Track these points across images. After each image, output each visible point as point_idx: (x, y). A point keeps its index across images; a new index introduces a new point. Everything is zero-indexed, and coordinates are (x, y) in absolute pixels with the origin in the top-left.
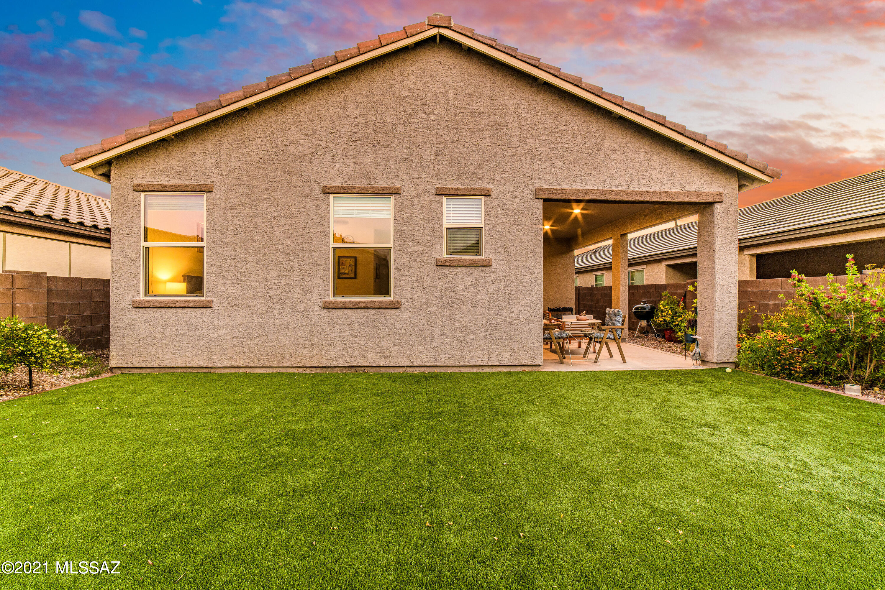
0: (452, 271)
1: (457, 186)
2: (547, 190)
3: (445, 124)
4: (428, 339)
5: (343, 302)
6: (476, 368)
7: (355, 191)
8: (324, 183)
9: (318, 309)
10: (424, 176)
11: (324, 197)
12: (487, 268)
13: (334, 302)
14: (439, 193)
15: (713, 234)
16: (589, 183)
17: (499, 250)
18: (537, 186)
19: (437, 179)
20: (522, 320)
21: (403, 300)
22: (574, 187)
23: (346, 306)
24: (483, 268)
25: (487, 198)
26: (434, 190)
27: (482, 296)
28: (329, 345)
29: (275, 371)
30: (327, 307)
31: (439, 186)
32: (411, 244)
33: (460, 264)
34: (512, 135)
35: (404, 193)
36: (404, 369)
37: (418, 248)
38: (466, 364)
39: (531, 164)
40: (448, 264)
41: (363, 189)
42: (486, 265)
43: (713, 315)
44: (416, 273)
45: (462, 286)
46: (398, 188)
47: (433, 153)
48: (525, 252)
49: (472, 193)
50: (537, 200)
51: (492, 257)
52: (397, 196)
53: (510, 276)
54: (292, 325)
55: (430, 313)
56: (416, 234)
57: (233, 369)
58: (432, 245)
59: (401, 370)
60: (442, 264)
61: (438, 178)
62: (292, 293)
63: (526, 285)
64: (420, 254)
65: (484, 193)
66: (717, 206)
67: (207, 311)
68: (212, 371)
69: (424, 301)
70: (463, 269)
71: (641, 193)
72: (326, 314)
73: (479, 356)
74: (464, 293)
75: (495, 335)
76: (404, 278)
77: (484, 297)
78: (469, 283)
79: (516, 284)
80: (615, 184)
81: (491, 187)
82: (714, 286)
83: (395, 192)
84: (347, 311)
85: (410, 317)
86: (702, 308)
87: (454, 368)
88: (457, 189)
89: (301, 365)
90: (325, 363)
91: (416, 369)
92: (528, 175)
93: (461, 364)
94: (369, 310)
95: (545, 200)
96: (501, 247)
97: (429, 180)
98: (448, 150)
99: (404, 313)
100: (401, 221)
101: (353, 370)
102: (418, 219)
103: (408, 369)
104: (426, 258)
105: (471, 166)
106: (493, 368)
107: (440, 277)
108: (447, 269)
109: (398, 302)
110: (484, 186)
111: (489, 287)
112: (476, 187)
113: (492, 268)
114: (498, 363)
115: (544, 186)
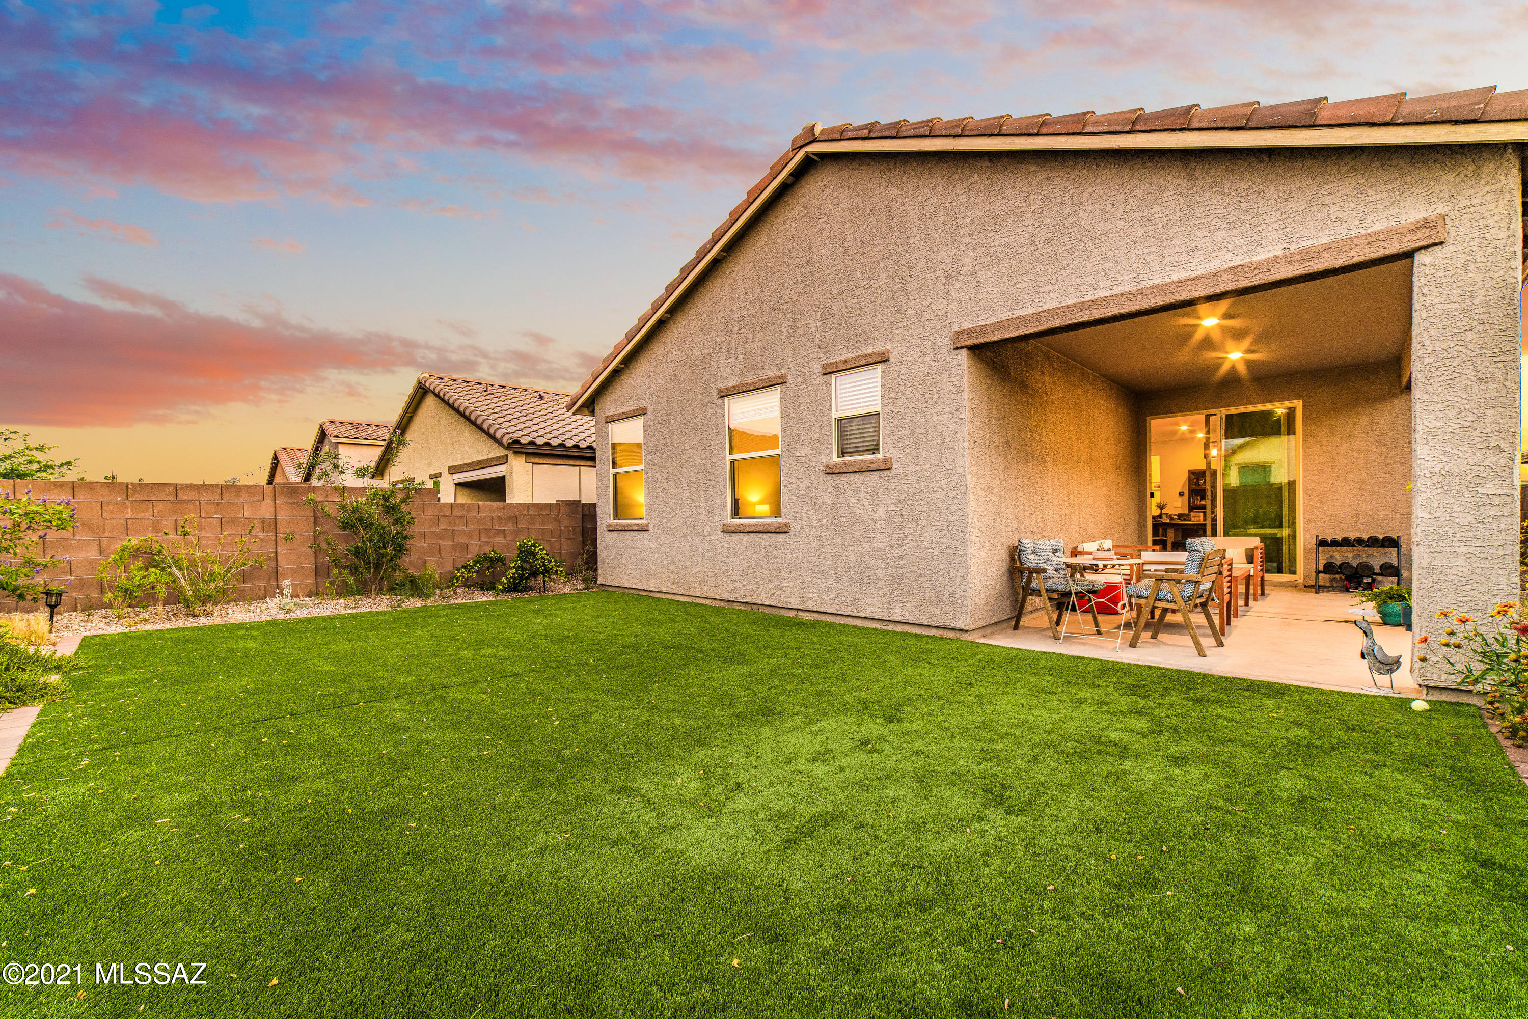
0: (844, 479)
1: (847, 357)
2: (970, 331)
5: (738, 525)
6: (876, 622)
7: (744, 389)
8: (720, 386)
9: (719, 532)
10: (810, 352)
11: (720, 401)
12: (886, 472)
13: (732, 525)
14: (827, 372)
17: (902, 443)
18: (956, 328)
19: (824, 353)
20: (936, 552)
21: (792, 522)
22: (1022, 313)
23: (741, 529)
24: (881, 472)
25: (884, 365)
26: (822, 369)
27: (881, 515)
28: (729, 576)
29: (690, 600)
30: (727, 531)
31: (828, 361)
32: (799, 447)
33: (853, 469)
34: (916, 255)
35: (790, 381)
36: (795, 612)
37: (806, 451)
38: (861, 614)
39: (946, 294)
40: (837, 471)
41: (751, 385)
42: (885, 467)
44: (804, 485)
45: (856, 501)
46: (784, 375)
47: (819, 317)
48: (939, 441)
49: (863, 362)
50: (957, 352)
51: (893, 454)
52: (784, 386)
53: (917, 482)
54: (701, 551)
55: (820, 539)
56: (803, 433)
57: (662, 594)
58: (818, 446)
59: (792, 614)
60: (834, 470)
61: (824, 350)
62: (699, 514)
63: (941, 495)
64: (809, 459)
65: (878, 359)
66: (1422, 258)
67: (646, 534)
68: (651, 594)
69: (813, 522)
70: (856, 475)
72: (726, 538)
73: (878, 604)
74: (859, 511)
75: (899, 574)
76: (792, 492)
77: (883, 517)
78: (863, 495)
79: (926, 495)
81: (889, 347)
83: (779, 382)
84: (742, 535)
85: (800, 544)
88: (845, 362)
89: (708, 596)
90: (726, 596)
91: (808, 614)
92: (942, 312)
93: (854, 614)
94: (761, 534)
95: (972, 349)
96: (904, 437)
97: (815, 355)
98: (834, 307)
99: (793, 539)
100: (787, 418)
101: (749, 608)
102: (804, 412)
103: (800, 613)
104: (814, 464)
105: (863, 322)
106: (898, 625)
107: (830, 489)
108: (837, 477)
109: (788, 524)
110: (880, 348)
111: (889, 502)
112: (870, 351)
113: (892, 471)
114: (901, 619)
115: (968, 326)
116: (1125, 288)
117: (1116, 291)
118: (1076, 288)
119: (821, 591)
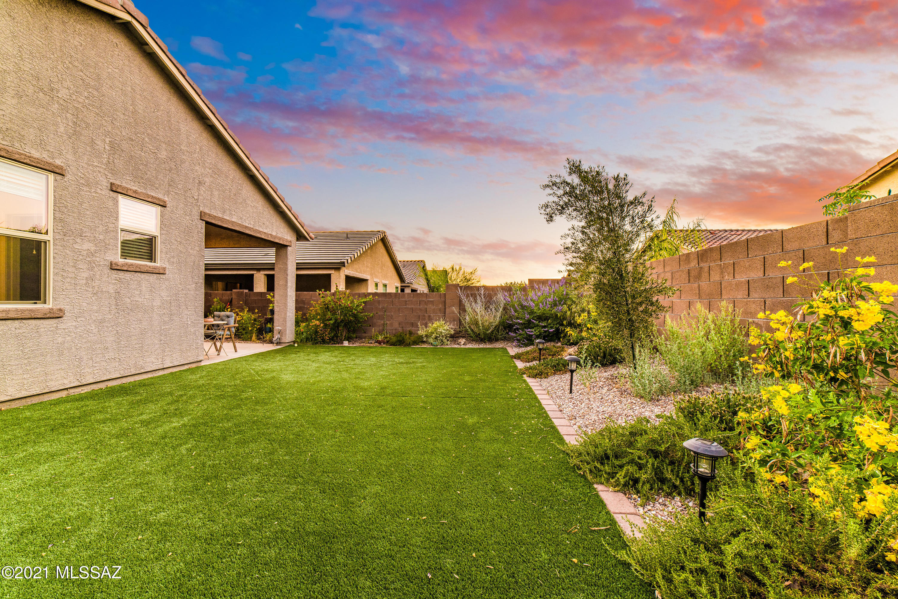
0: (128, 275)
1: (134, 188)
2: (209, 215)
3: (122, 116)
4: (99, 352)
10: (96, 164)
12: (162, 276)
14: (114, 189)
15: (286, 264)
16: (234, 217)
17: (172, 260)
18: (201, 209)
19: (113, 174)
20: (189, 323)
21: (67, 308)
22: (225, 217)
24: (158, 275)
25: (163, 209)
26: (109, 185)
31: (114, 181)
32: (78, 240)
33: (138, 270)
34: (184, 157)
35: (68, 177)
36: (67, 391)
37: (87, 246)
38: (143, 371)
39: (198, 189)
40: (125, 269)
42: (160, 273)
43: (286, 314)
44: (85, 275)
45: (138, 293)
46: (61, 168)
47: (108, 142)
48: (192, 264)
49: (149, 200)
50: (201, 221)
51: (166, 265)
52: (59, 177)
53: (181, 284)
55: (102, 321)
56: (85, 230)
58: (105, 246)
59: (64, 394)
60: (119, 268)
61: (113, 172)
63: (192, 293)
64: (91, 254)
65: (161, 204)
66: (289, 248)
69: (95, 308)
70: (139, 274)
71: (260, 232)
73: (154, 361)
74: (140, 300)
75: (168, 338)
76: (68, 280)
77: (159, 304)
78: (144, 289)
79: (184, 292)
80: (247, 221)
81: (166, 199)
82: (286, 296)
83: (58, 172)
85: (76, 328)
86: (279, 309)
87: (129, 378)
88: (135, 192)
92: (196, 198)
93: (137, 372)
95: (207, 223)
96: (173, 257)
97: (101, 170)
98: (125, 145)
99: (67, 323)
100: (64, 209)
102: (88, 213)
103: (73, 390)
104: (98, 259)
105: (149, 173)
106: (165, 370)
107: (114, 282)
108: (122, 273)
109: (60, 310)
110: (160, 196)
111: (163, 294)
112: (153, 194)
113: (166, 276)
114: (171, 365)
115: (207, 211)
116: (252, 226)
117: (249, 226)
118: (241, 218)
119: (104, 364)
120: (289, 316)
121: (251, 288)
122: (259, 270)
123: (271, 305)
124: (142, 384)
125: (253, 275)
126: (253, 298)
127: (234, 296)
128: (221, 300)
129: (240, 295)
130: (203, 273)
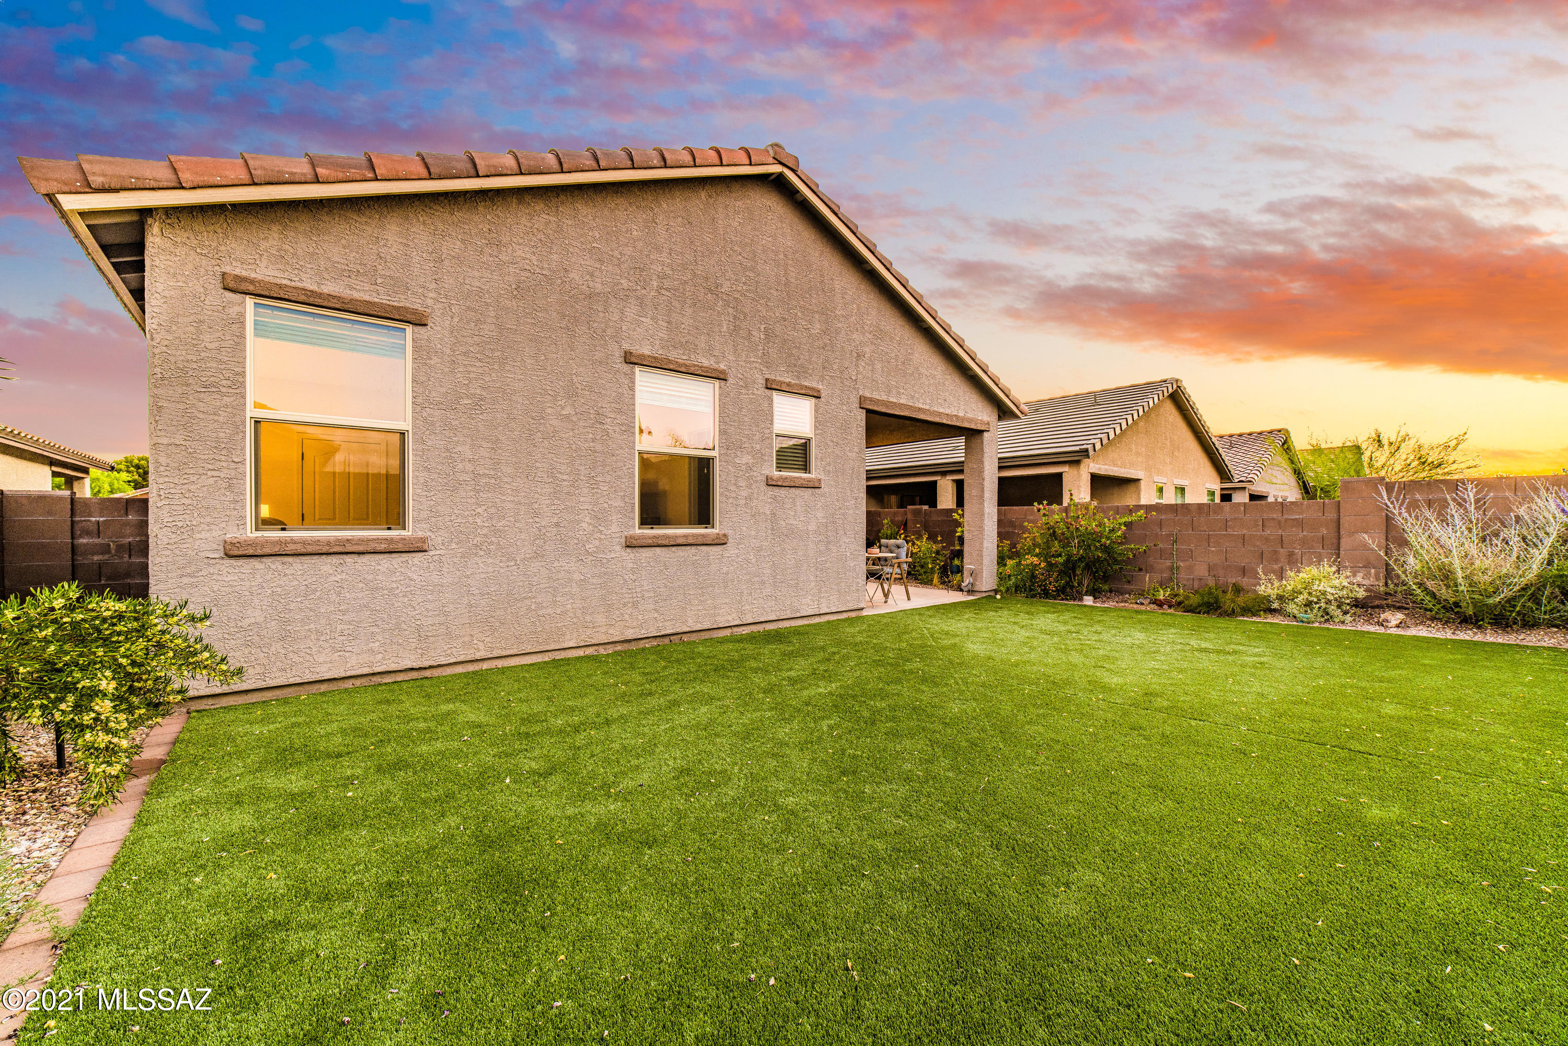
0: (783, 492)
1: (787, 380)
2: (869, 399)
3: (775, 293)
4: (757, 586)
5: (654, 537)
6: (809, 618)
7: (671, 366)
8: (626, 346)
9: (618, 548)
10: (752, 359)
11: (626, 368)
12: (817, 490)
13: (643, 537)
14: (770, 386)
15: (982, 462)
16: (903, 396)
17: (827, 468)
18: (861, 393)
19: (767, 367)
20: (847, 554)
21: (730, 532)
22: (891, 399)
23: (660, 542)
24: (813, 490)
25: (817, 401)
26: (764, 382)
27: (812, 527)
28: (635, 605)
29: (546, 658)
30: (631, 544)
31: (769, 376)
32: (739, 453)
33: (791, 484)
34: (840, 325)
35: (731, 381)
36: (729, 630)
37: (746, 459)
38: (795, 615)
39: (857, 365)
40: (777, 484)
41: (681, 365)
42: (814, 486)
43: (982, 543)
44: (744, 494)
45: (793, 513)
46: (723, 372)
47: (763, 329)
48: (851, 472)
49: (803, 392)
50: (861, 410)
51: (822, 476)
52: (723, 383)
53: (838, 501)
54: (577, 576)
55: (760, 549)
56: (744, 439)
57: (470, 664)
58: (760, 457)
59: (727, 632)
60: (774, 483)
61: (768, 365)
62: (579, 522)
63: (851, 512)
64: (750, 468)
65: (812, 394)
66: (986, 434)
67: (417, 558)
69: (753, 533)
70: (793, 490)
71: (940, 414)
72: (630, 555)
73: (810, 603)
74: (795, 523)
75: (825, 574)
76: (729, 500)
77: (814, 528)
78: (799, 508)
79: (842, 511)
81: (820, 387)
82: (983, 515)
83: (720, 377)
84: (658, 550)
85: (738, 556)
86: (970, 537)
87: (785, 622)
88: (789, 384)
89: (594, 642)
90: (630, 634)
91: (743, 628)
92: (854, 378)
94: (689, 548)
95: (869, 411)
96: (829, 464)
97: (757, 365)
98: (778, 329)
99: (730, 550)
100: (727, 419)
101: (666, 641)
102: (746, 419)
103: (735, 629)
104: (755, 474)
105: (802, 356)
106: (823, 616)
107: (770, 500)
108: (776, 490)
109: (725, 535)
110: (814, 385)
111: (818, 515)
112: (806, 384)
113: (821, 490)
115: (868, 395)
116: (927, 407)
119: (761, 601)
120: (987, 548)
121: (933, 503)
122: (944, 474)
123: (959, 529)
124: (797, 632)
125: (935, 482)
126: (935, 518)
127: (909, 516)
128: (892, 521)
129: (917, 513)
130: (864, 483)
